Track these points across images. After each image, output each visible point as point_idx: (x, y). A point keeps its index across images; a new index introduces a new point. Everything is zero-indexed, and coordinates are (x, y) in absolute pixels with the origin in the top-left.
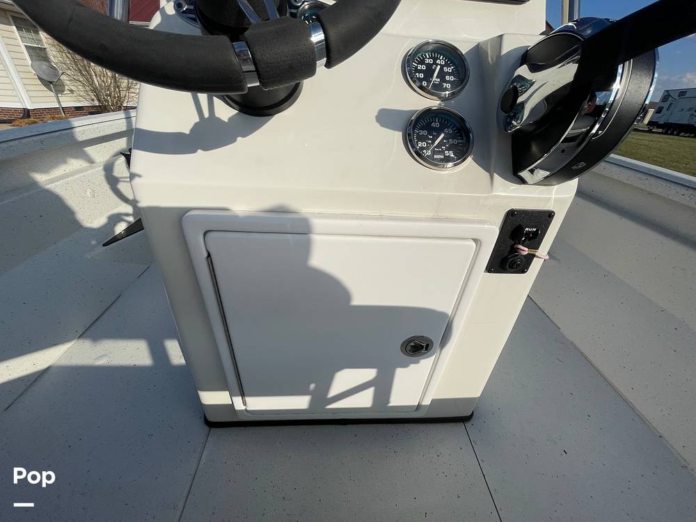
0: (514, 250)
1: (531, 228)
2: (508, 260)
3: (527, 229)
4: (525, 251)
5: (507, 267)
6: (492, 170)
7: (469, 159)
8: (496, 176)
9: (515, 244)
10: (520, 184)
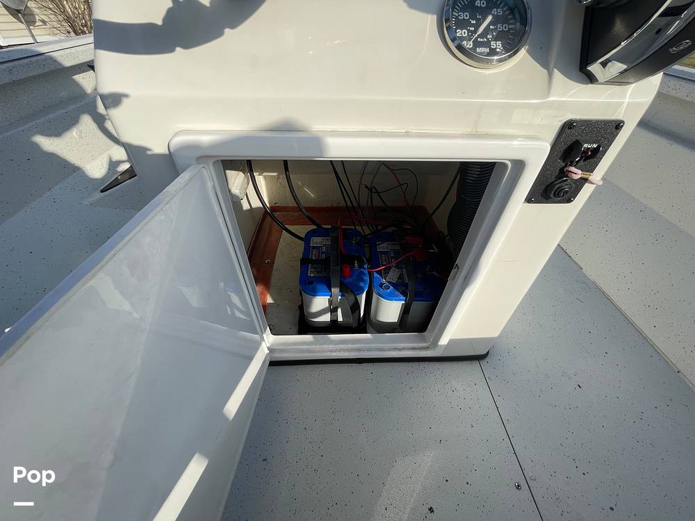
0: (563, 173)
1: (591, 143)
2: (555, 185)
3: (586, 145)
4: (577, 173)
5: (552, 195)
6: (551, 66)
7: (523, 52)
8: (557, 73)
9: (566, 166)
10: (587, 84)
